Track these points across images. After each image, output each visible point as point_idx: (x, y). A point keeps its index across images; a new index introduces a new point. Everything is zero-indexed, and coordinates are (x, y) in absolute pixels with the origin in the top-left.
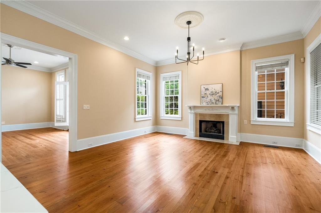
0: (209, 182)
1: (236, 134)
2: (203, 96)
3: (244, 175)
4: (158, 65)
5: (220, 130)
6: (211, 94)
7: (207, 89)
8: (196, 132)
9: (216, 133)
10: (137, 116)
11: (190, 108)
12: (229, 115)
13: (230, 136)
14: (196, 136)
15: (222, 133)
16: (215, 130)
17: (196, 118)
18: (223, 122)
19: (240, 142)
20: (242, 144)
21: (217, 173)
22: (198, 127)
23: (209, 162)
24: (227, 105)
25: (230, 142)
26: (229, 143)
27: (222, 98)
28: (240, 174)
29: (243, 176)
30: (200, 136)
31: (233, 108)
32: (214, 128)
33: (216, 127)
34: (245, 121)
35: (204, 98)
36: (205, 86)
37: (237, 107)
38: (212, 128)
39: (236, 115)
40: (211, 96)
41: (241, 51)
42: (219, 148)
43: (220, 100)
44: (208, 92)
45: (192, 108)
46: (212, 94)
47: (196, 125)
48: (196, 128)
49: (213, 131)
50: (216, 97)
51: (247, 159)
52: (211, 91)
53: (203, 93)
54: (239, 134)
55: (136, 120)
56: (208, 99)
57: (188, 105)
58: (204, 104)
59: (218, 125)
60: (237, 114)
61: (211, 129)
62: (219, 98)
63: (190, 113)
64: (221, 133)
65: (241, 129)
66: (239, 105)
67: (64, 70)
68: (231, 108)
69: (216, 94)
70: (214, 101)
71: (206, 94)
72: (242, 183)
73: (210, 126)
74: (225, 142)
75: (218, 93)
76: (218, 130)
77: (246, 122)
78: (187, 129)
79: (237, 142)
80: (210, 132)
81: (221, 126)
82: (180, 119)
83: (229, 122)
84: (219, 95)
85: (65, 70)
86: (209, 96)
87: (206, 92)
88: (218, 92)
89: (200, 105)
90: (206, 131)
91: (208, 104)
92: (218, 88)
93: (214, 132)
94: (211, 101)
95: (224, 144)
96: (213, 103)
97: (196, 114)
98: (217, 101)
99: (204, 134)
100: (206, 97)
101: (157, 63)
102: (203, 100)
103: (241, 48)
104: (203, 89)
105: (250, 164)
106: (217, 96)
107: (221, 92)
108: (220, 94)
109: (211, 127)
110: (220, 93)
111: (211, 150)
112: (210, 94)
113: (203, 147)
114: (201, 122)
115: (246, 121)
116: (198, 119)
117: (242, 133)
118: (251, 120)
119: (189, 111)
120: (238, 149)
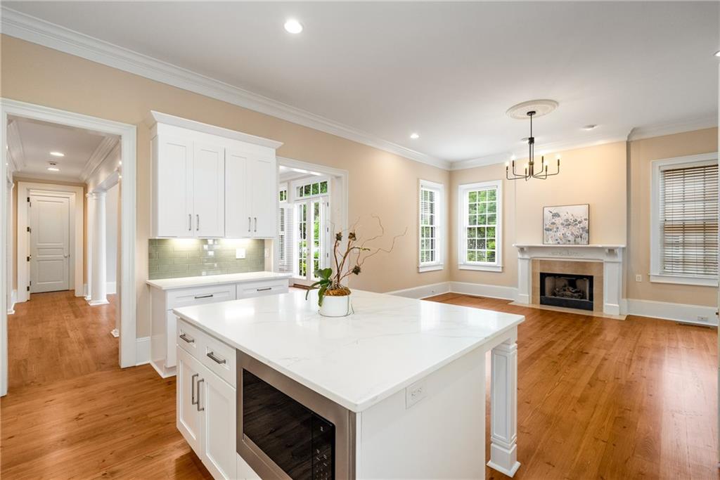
0: (576, 362)
1: (619, 300)
2: (547, 227)
3: (633, 358)
4: (453, 169)
5: (584, 293)
6: (565, 223)
7: (556, 215)
8: (533, 294)
9: (576, 297)
10: (422, 264)
11: (522, 249)
12: (602, 263)
13: (606, 304)
14: (533, 302)
15: (588, 298)
16: (574, 293)
17: (533, 268)
18: (591, 278)
19: (628, 316)
20: (629, 318)
21: (587, 353)
22: (538, 285)
23: (569, 340)
24: (600, 246)
25: (607, 315)
26: (604, 316)
27: (588, 232)
28: (627, 357)
29: (631, 360)
30: (542, 303)
31: (611, 251)
32: (571, 289)
33: (575, 287)
34: (637, 276)
35: (551, 232)
36: (551, 209)
37: (621, 250)
38: (566, 288)
39: (617, 265)
40: (564, 227)
41: (628, 144)
42: (584, 322)
43: (585, 235)
44: (557, 220)
45: (525, 249)
46: (567, 224)
47: (533, 282)
48: (534, 288)
49: (568, 293)
50: (576, 231)
51: (639, 340)
52: (565, 218)
53: (548, 223)
54: (625, 300)
55: (420, 271)
56: (559, 234)
57: (517, 245)
58: (551, 243)
59: (579, 283)
60: (619, 262)
61: (565, 290)
62: (581, 232)
63: (521, 259)
64: (586, 299)
65: (628, 291)
66: (623, 246)
67: (286, 184)
68: (607, 251)
69: (576, 224)
70: (571, 238)
71: (553, 223)
72: (629, 366)
73: (563, 284)
74: (594, 315)
75: (580, 222)
76: (579, 292)
77: (639, 277)
78: (515, 289)
79: (620, 315)
80: (563, 296)
81: (586, 284)
82: (500, 270)
83: (602, 277)
84: (582, 225)
85: (289, 183)
86: (560, 227)
87: (553, 221)
88: (579, 220)
89: (542, 245)
90: (554, 294)
91: (559, 243)
92: (580, 212)
93: (572, 297)
94: (564, 237)
95: (592, 317)
96: (569, 241)
97: (533, 261)
98: (577, 237)
99: (551, 299)
100: (555, 230)
101: (451, 164)
102: (548, 236)
103: (629, 137)
104: (548, 215)
105: (645, 347)
106: (578, 228)
107: (585, 220)
108: (585, 224)
109: (565, 286)
110: (584, 222)
111: (570, 325)
112: (562, 224)
113: (554, 320)
114: (543, 276)
115: (640, 275)
116: (538, 271)
117: (630, 300)
118: (652, 274)
119: (520, 255)
120: (622, 326)
